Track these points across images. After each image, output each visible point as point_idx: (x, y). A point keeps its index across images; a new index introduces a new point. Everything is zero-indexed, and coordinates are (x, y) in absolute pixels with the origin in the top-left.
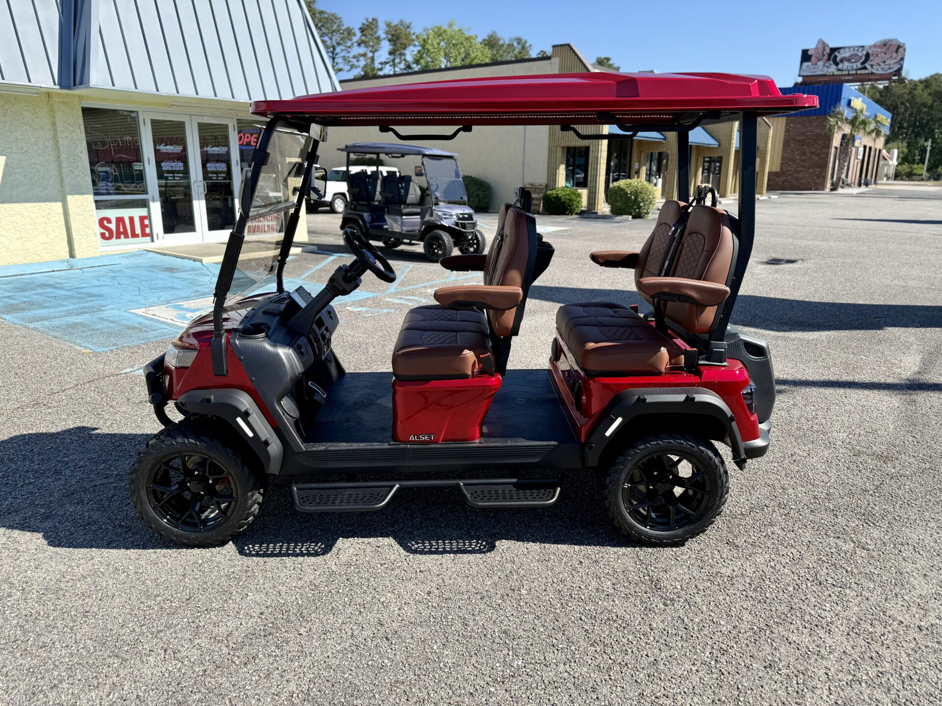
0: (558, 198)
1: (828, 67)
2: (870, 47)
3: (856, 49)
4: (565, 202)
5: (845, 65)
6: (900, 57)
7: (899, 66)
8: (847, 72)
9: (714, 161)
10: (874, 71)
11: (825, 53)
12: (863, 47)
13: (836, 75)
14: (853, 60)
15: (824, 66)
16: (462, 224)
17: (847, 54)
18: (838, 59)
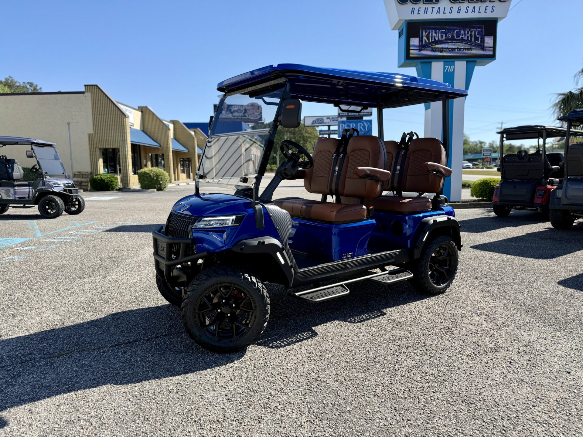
0: (102, 180)
1: (228, 114)
2: (246, 106)
3: (240, 106)
4: (108, 183)
5: (236, 114)
6: (260, 112)
7: (260, 116)
8: (237, 118)
9: (185, 161)
10: (250, 118)
11: (225, 107)
12: (242, 105)
13: (233, 119)
14: (239, 112)
15: (226, 113)
16: (69, 190)
17: (236, 109)
18: (232, 111)
